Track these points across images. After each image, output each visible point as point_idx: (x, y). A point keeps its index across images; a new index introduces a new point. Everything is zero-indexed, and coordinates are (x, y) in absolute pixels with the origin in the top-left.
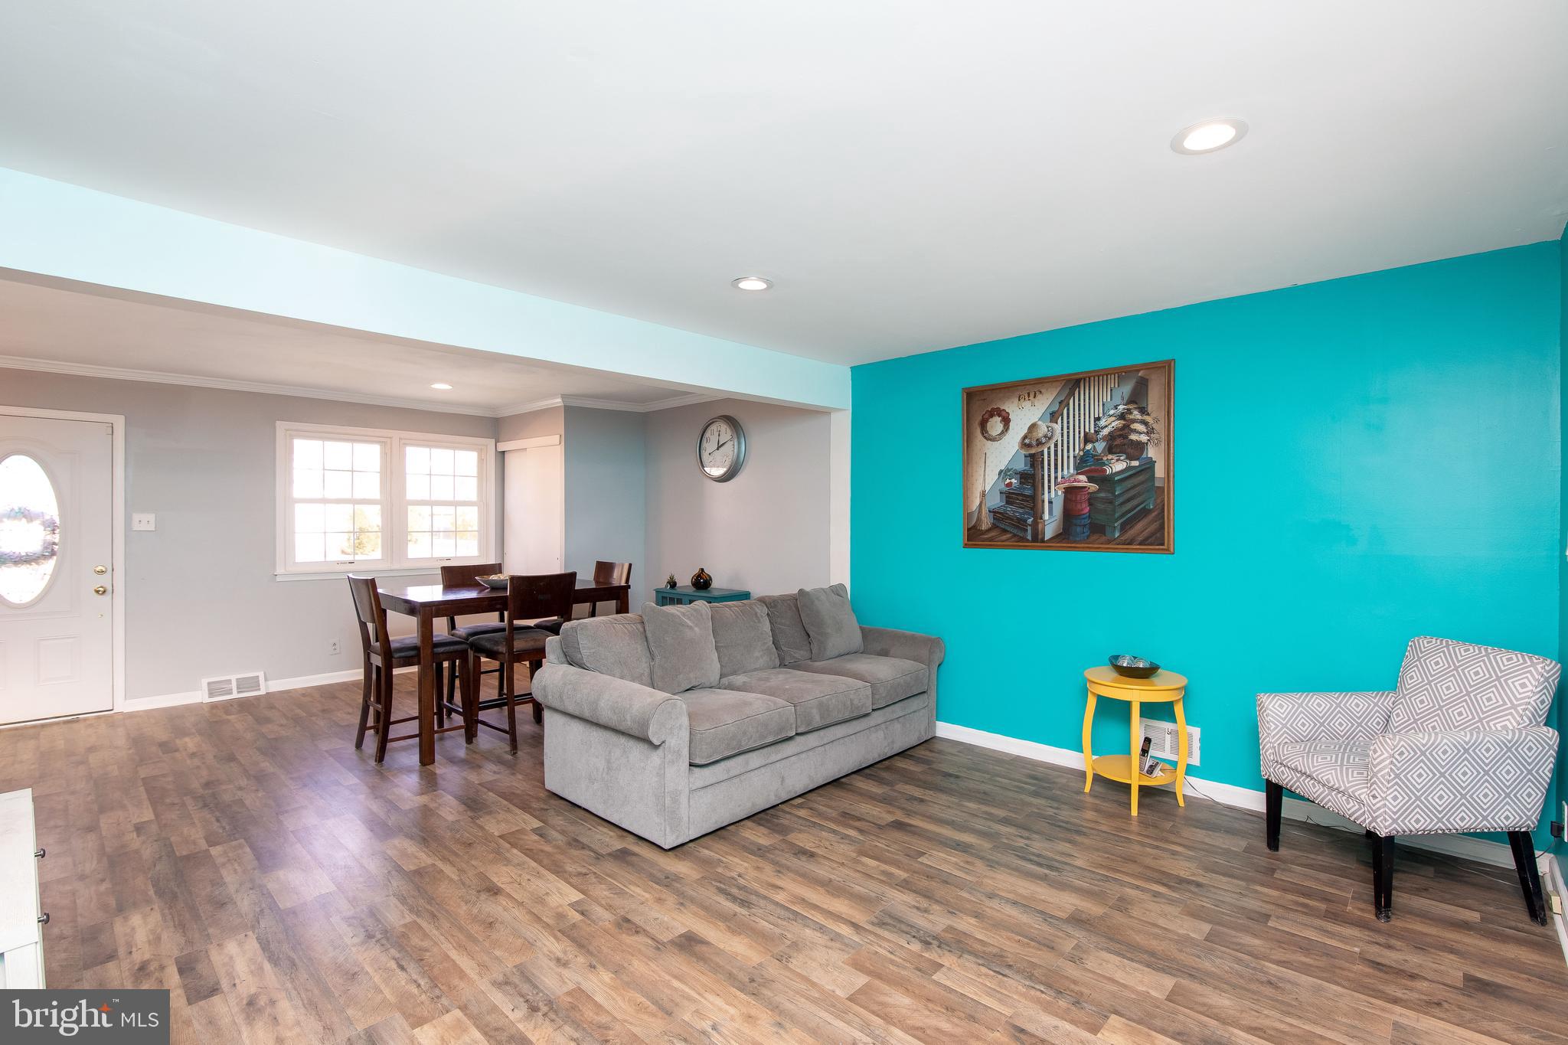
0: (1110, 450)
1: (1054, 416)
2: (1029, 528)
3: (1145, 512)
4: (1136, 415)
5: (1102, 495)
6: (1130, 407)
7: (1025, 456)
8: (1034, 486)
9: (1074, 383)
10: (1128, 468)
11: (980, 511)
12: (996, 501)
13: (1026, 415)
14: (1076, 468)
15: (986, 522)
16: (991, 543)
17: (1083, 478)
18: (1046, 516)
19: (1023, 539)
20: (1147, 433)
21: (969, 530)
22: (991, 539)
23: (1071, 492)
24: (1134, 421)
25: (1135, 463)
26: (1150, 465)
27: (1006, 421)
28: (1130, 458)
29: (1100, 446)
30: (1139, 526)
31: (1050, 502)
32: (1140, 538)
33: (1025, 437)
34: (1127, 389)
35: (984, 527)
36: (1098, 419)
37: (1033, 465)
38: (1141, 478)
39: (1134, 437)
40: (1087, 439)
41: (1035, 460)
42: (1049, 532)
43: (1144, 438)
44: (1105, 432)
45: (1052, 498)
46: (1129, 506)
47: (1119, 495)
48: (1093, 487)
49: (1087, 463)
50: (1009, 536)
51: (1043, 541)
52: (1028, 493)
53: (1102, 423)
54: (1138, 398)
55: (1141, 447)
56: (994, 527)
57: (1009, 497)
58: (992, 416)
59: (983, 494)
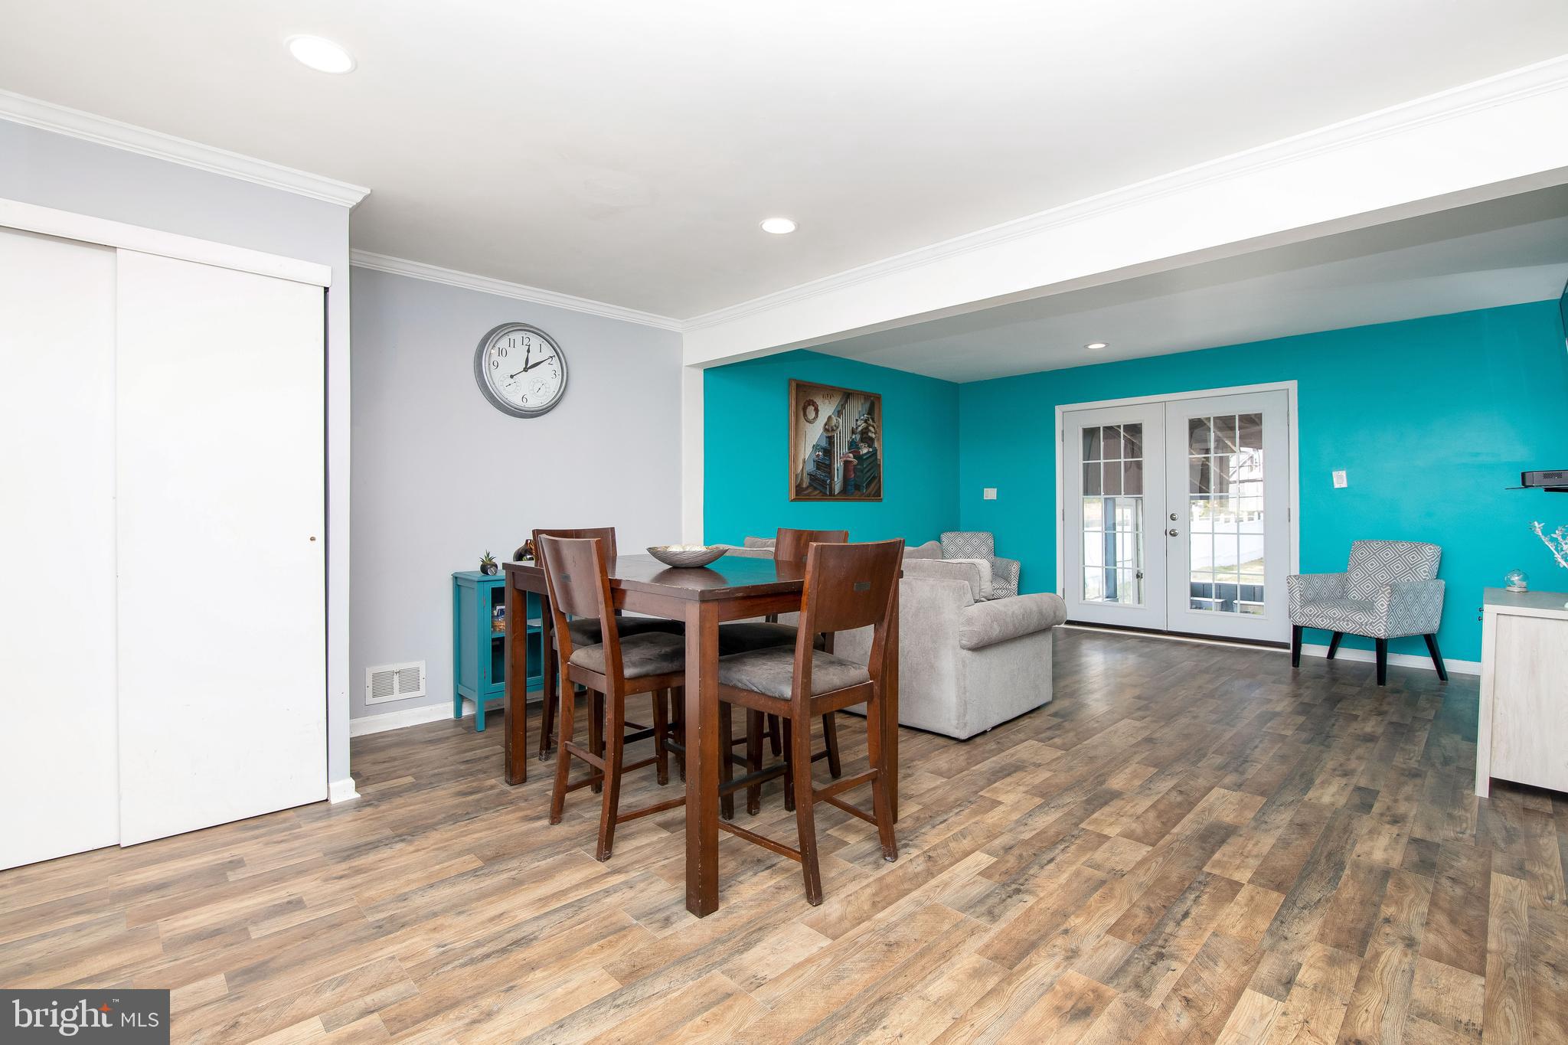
0: (862, 440)
1: (839, 413)
2: (828, 487)
3: (874, 478)
4: (870, 422)
5: (859, 467)
6: (869, 417)
7: (826, 437)
8: (830, 458)
9: (847, 395)
10: (868, 452)
11: (802, 474)
12: (811, 467)
13: (827, 409)
14: (849, 449)
15: (806, 483)
16: (808, 498)
17: (851, 455)
18: (836, 479)
19: (825, 494)
20: (875, 433)
21: (796, 487)
22: (808, 495)
23: (847, 463)
24: (870, 425)
25: (871, 450)
26: (875, 451)
27: (817, 410)
28: (869, 446)
29: (858, 437)
30: (873, 485)
31: (838, 470)
32: (873, 493)
33: (826, 425)
34: (867, 405)
35: (804, 486)
36: (857, 420)
37: (830, 444)
38: (873, 458)
39: (870, 434)
40: (853, 432)
41: (830, 440)
42: (837, 489)
43: (874, 436)
44: (860, 429)
45: (838, 465)
46: (869, 474)
47: (866, 468)
48: (855, 462)
49: (853, 446)
50: (818, 492)
51: (834, 496)
52: (827, 462)
53: (859, 423)
54: (871, 412)
55: (872, 440)
56: (810, 485)
57: (819, 465)
58: (809, 405)
59: (804, 462)
